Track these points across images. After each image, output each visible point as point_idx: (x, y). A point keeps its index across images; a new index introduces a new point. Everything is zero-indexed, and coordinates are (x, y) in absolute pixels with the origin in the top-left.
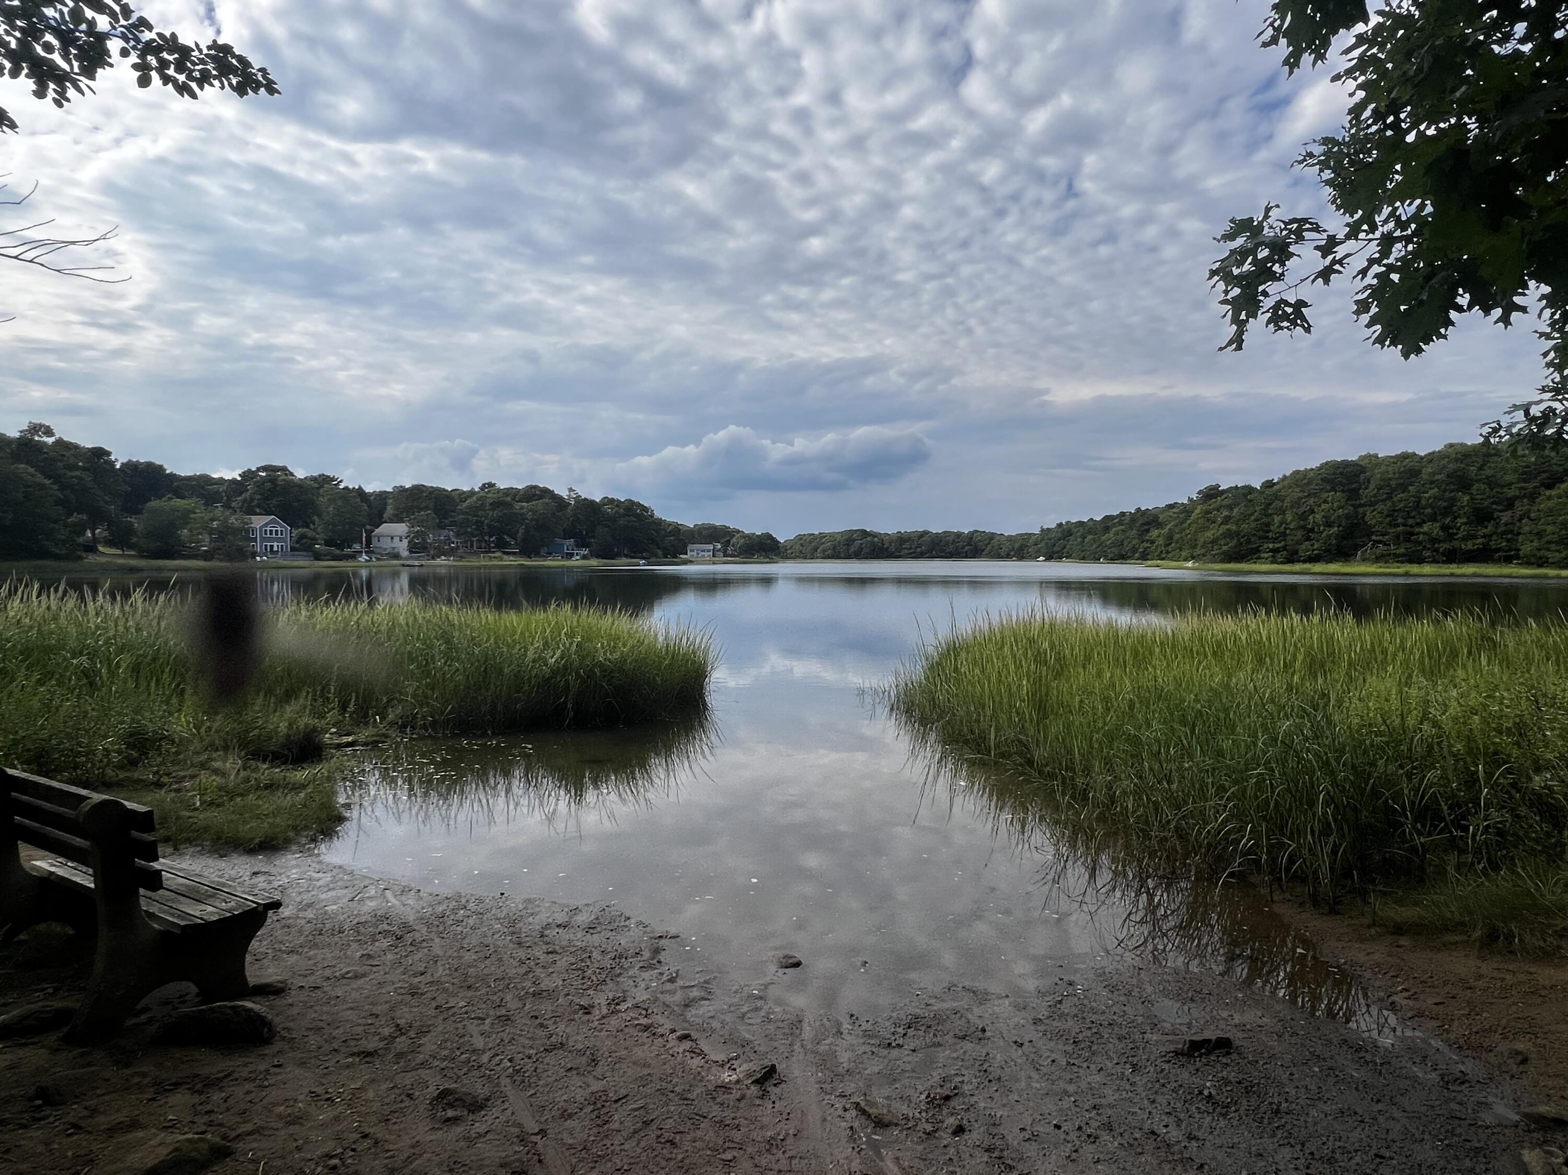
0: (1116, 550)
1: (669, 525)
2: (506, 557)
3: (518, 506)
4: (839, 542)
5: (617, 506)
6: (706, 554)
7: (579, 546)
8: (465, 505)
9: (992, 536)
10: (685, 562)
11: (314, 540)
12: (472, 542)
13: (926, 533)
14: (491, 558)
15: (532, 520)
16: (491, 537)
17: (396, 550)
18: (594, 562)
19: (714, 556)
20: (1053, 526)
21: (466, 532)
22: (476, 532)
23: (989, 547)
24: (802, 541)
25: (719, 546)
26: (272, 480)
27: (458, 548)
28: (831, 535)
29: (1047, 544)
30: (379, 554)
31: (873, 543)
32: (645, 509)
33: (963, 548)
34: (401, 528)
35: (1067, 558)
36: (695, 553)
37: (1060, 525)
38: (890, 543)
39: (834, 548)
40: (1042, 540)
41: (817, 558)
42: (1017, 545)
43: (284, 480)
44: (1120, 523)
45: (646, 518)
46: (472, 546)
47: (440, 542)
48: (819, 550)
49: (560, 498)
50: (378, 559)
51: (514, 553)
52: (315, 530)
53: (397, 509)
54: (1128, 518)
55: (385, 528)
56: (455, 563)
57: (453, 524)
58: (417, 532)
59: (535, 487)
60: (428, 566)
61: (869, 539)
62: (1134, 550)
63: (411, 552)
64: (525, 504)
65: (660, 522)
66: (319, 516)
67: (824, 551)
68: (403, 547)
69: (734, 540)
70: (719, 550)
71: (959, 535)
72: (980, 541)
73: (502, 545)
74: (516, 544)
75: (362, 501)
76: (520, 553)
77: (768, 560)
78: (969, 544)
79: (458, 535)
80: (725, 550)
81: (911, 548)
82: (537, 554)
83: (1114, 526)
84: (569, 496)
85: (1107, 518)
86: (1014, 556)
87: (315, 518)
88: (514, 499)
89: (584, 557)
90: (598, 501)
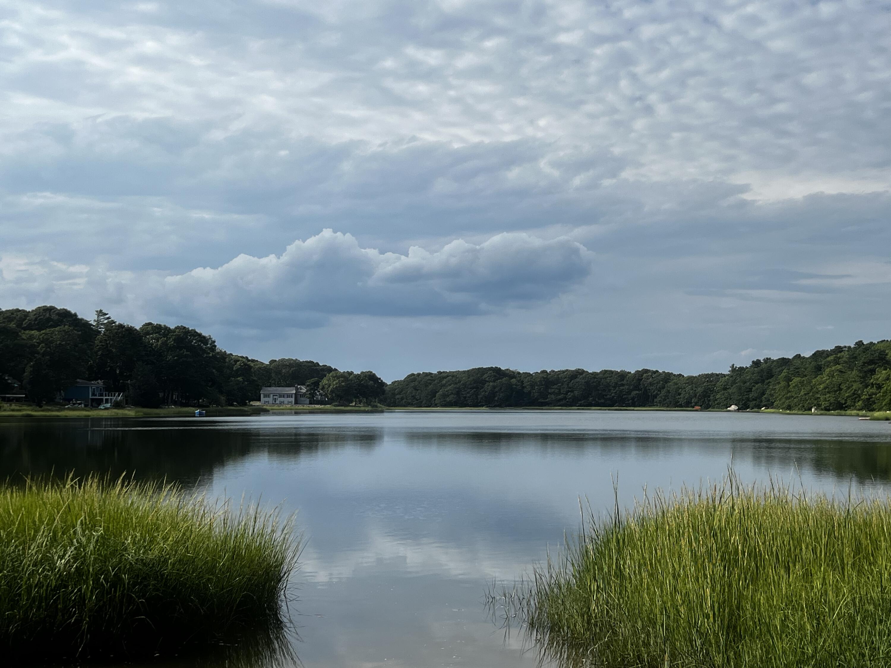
0: (831, 398)
1: (236, 361)
2: (6, 405)
3: (24, 335)
4: (465, 384)
5: (165, 335)
6: (286, 400)
7: (109, 390)
9: (668, 377)
10: (258, 412)
13: (579, 373)
15: (44, 355)
18: (130, 412)
19: (296, 403)
20: (747, 364)
23: (663, 392)
24: (416, 383)
25: (304, 390)
28: (452, 375)
29: (740, 388)
31: (510, 386)
32: (204, 340)
33: (629, 392)
35: (767, 407)
36: (270, 400)
37: (756, 363)
38: (532, 386)
39: (458, 393)
40: (734, 382)
41: (436, 405)
42: (700, 390)
44: (836, 362)
45: (204, 351)
48: (437, 395)
49: (85, 325)
51: (18, 400)
54: (845, 355)
59: (51, 309)
61: (504, 380)
62: (856, 396)
64: (35, 333)
65: (224, 356)
67: (445, 396)
69: (325, 381)
70: (304, 395)
71: (623, 375)
72: (651, 384)
74: (21, 387)
76: (27, 399)
77: (369, 408)
78: (637, 388)
80: (313, 395)
81: (560, 393)
82: (51, 401)
83: (828, 365)
84: (98, 321)
85: (818, 355)
86: (696, 404)
88: (19, 325)
89: (117, 405)
90: (138, 328)
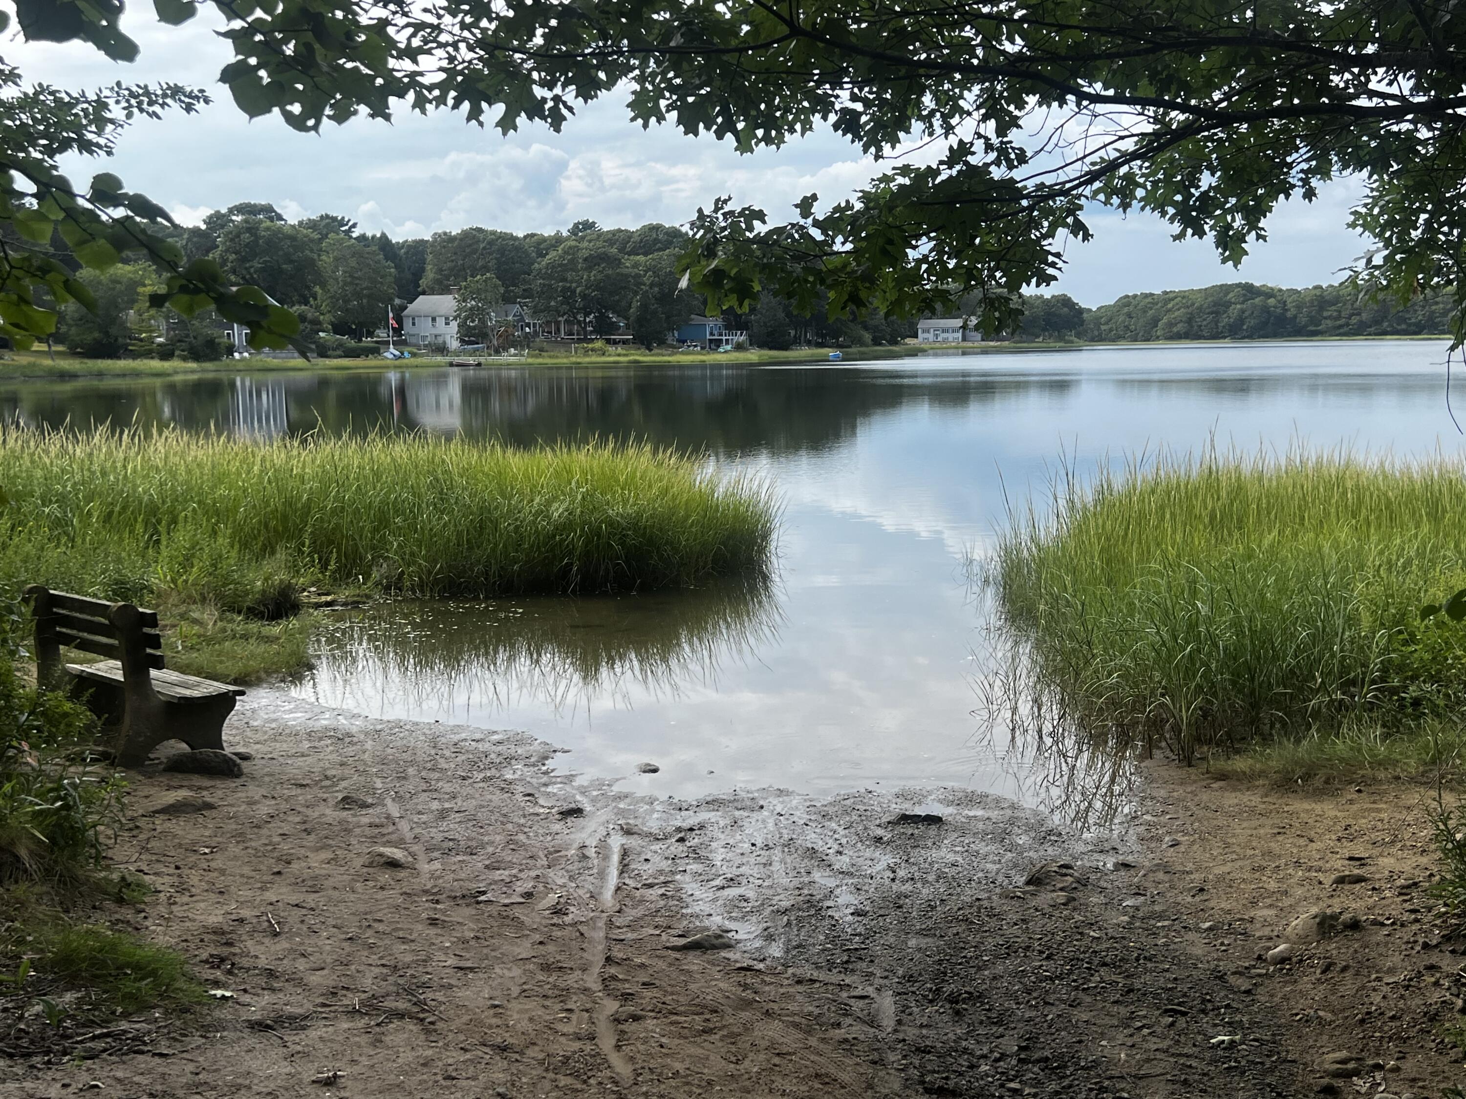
2: (611, 349)
3: (628, 261)
4: (1200, 308)
6: (950, 336)
7: (729, 327)
8: (546, 261)
10: (913, 353)
11: (317, 326)
12: (558, 324)
14: (586, 351)
15: (652, 285)
16: (587, 315)
17: (440, 340)
18: (753, 355)
19: (964, 339)
21: (548, 309)
22: (565, 307)
24: (1131, 308)
25: (974, 321)
26: (251, 228)
27: (536, 334)
28: (1183, 295)
30: (414, 345)
31: (1265, 309)
34: (446, 303)
36: (931, 336)
38: (1299, 307)
39: (1190, 321)
41: (1158, 338)
43: (268, 229)
46: (558, 330)
47: (507, 324)
48: (1160, 324)
50: (414, 355)
51: (625, 342)
52: (317, 308)
53: (440, 271)
55: (423, 303)
56: (530, 360)
57: (528, 294)
58: (471, 309)
59: (656, 228)
60: (489, 367)
61: (1257, 300)
63: (462, 341)
64: (641, 258)
66: (323, 285)
67: (1171, 325)
68: (450, 334)
70: (974, 329)
73: (604, 329)
74: (627, 326)
75: (387, 258)
76: (635, 341)
77: (1062, 344)
79: (536, 312)
81: (1339, 318)
82: (662, 343)
87: (317, 289)
88: (622, 250)
89: (739, 347)
